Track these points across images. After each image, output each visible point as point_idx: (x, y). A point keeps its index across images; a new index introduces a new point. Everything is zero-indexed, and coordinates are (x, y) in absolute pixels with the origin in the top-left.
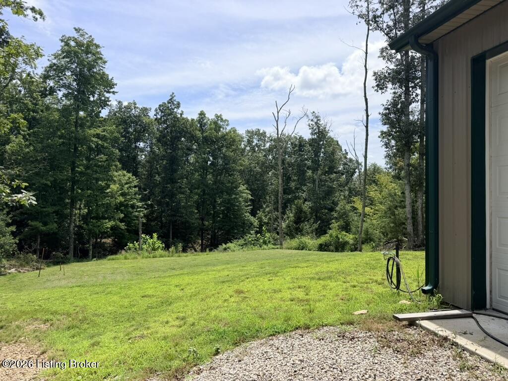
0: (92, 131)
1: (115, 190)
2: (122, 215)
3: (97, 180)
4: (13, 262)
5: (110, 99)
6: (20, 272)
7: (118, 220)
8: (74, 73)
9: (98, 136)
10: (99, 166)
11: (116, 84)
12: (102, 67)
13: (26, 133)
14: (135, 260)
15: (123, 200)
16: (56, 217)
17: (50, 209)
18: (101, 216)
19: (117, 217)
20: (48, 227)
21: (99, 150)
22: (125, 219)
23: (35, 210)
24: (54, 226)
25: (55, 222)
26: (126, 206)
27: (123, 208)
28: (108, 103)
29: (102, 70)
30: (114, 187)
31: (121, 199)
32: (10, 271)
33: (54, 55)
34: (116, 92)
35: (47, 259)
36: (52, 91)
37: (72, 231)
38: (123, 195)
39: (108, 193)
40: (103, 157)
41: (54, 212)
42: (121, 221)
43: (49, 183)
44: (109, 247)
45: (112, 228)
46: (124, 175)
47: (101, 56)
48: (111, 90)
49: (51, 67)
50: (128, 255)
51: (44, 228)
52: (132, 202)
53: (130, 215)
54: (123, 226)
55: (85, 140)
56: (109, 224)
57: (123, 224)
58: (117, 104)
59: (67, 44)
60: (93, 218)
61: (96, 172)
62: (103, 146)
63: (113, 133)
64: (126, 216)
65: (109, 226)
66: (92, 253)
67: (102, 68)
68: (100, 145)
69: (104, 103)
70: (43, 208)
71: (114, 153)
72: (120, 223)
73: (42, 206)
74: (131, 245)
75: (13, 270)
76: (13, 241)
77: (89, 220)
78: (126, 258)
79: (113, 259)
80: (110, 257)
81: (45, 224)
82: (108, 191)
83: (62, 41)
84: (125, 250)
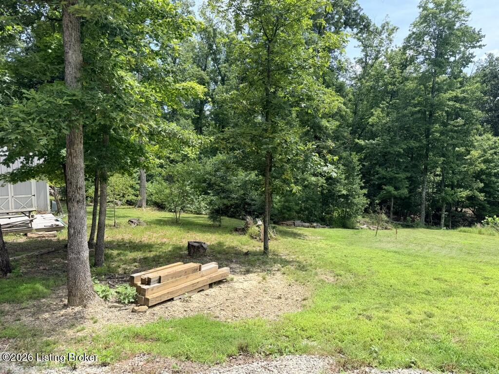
0: (448, 95)
1: (476, 157)
2: (482, 185)
3: (455, 146)
4: (367, 220)
5: (474, 55)
6: (370, 228)
7: (476, 189)
8: (432, 37)
9: (456, 99)
10: (456, 131)
11: (484, 36)
12: (464, 20)
13: (384, 106)
14: (491, 237)
15: (485, 167)
16: (408, 183)
17: (402, 176)
18: (456, 184)
19: (475, 186)
20: (399, 191)
21: (456, 114)
22: (485, 189)
23: (389, 175)
24: (405, 192)
25: (406, 187)
26: (489, 175)
27: (484, 177)
28: (471, 59)
29: (464, 24)
30: (475, 153)
31: (483, 166)
32: (362, 227)
33: (413, 24)
34: (484, 46)
35: (398, 221)
36: (412, 59)
37: (424, 197)
38: (486, 161)
39: (467, 160)
40: (460, 121)
41: (407, 178)
42: (481, 191)
43: (402, 151)
44: (471, 217)
45: (469, 198)
46: (489, 139)
47: (463, 8)
48: (478, 44)
49: (410, 36)
50: (483, 230)
51: (396, 193)
52: (496, 171)
53: (493, 185)
54: (481, 196)
55: (441, 105)
56: (464, 193)
57: (483, 194)
58: (487, 58)
59: (425, 9)
60: (448, 186)
61: (452, 138)
62: (461, 109)
63: (473, 93)
64: (486, 185)
65: (464, 196)
66: (445, 221)
67: (464, 22)
68: (457, 108)
69: (466, 60)
70: (397, 174)
71: (474, 116)
72: (478, 193)
73: (396, 172)
74: (490, 219)
75: (365, 226)
76: (365, 201)
77: (443, 187)
78: (480, 233)
79: (465, 232)
80: (462, 228)
81: (396, 189)
82: (468, 157)
83: (420, 7)
84: (482, 223)
